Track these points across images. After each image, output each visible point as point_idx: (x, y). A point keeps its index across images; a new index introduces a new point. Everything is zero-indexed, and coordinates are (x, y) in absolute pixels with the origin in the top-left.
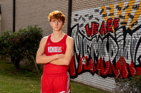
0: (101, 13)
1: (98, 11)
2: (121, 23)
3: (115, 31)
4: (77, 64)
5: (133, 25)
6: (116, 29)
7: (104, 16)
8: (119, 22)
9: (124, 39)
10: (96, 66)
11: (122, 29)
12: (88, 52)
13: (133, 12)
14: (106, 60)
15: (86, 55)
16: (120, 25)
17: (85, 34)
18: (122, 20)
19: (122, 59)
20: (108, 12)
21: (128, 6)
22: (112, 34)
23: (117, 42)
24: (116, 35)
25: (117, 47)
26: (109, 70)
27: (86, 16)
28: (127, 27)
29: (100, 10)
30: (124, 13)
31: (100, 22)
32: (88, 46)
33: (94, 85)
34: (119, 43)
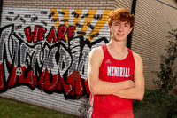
0: (50, 16)
1: (45, 13)
2: (78, 33)
3: (69, 40)
4: (7, 75)
5: (93, 37)
6: (71, 38)
7: (55, 20)
8: (76, 31)
9: (81, 51)
10: (38, 79)
11: (78, 39)
12: (27, 61)
13: (94, 23)
14: (53, 73)
15: (23, 65)
16: (76, 35)
17: (25, 39)
18: (78, 29)
19: (76, 73)
20: (61, 17)
21: (88, 15)
22: (64, 43)
23: (70, 54)
24: (69, 45)
25: (70, 59)
26: (57, 85)
27: (26, 16)
28: (85, 38)
29: (49, 13)
30: (82, 22)
31: (49, 27)
32: (28, 54)
33: (33, 102)
34: (73, 55)
